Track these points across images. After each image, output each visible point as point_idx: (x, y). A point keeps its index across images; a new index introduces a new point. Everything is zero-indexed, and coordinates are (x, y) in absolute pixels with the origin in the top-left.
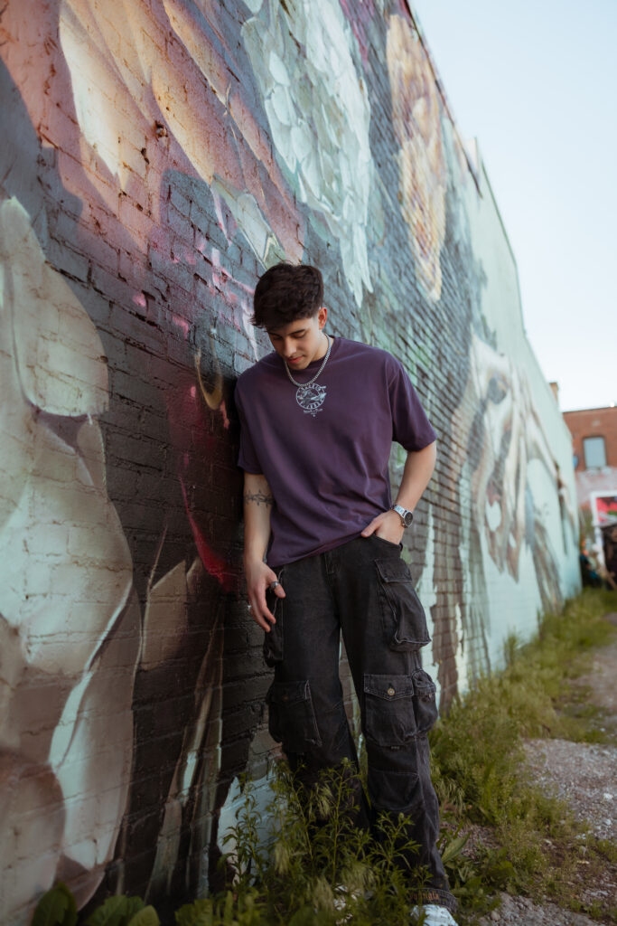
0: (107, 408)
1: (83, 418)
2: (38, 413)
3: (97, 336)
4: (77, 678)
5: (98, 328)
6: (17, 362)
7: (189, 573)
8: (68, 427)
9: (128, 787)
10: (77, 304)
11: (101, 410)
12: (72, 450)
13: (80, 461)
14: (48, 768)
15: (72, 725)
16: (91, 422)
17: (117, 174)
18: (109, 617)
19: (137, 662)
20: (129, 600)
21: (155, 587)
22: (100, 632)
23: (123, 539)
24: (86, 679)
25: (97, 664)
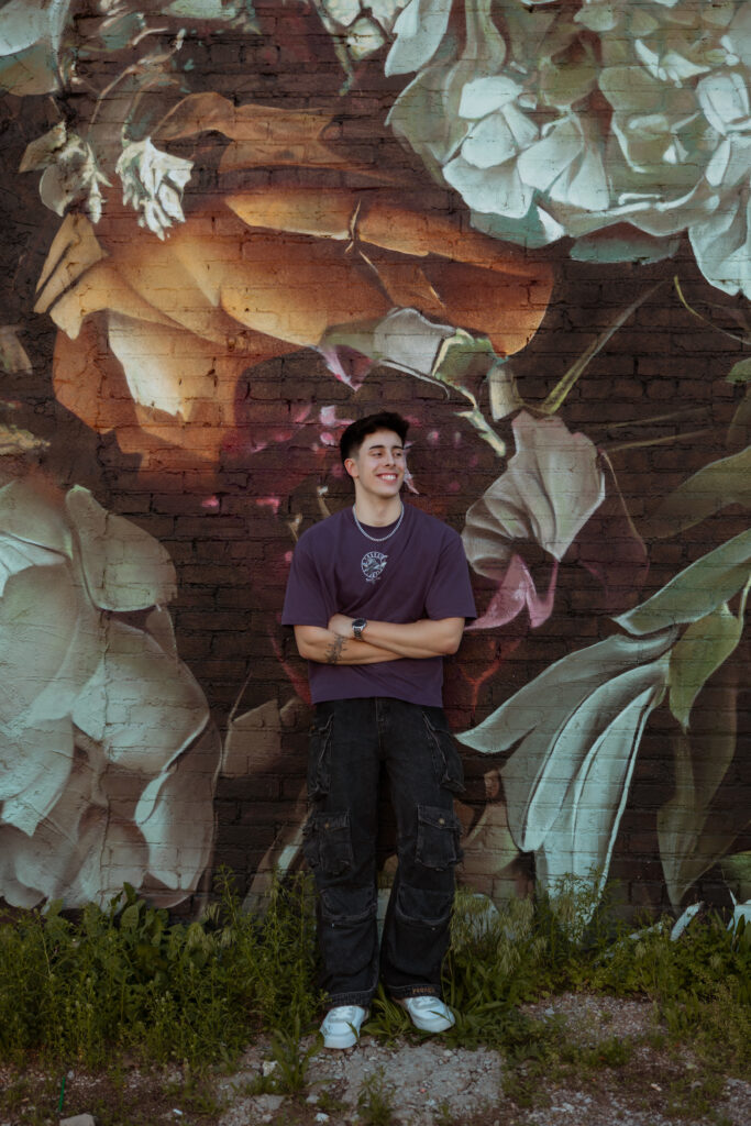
0: (176, 596)
1: (152, 608)
2: (109, 615)
3: (162, 547)
4: (156, 775)
5: (161, 541)
6: (87, 587)
7: (284, 710)
8: (137, 618)
9: (209, 852)
10: (140, 531)
11: (170, 599)
12: (141, 632)
13: (149, 638)
14: (134, 822)
15: (153, 803)
16: (160, 609)
17: (178, 413)
18: (184, 739)
19: (217, 771)
20: (206, 728)
21: (236, 720)
22: (176, 748)
23: (196, 686)
24: (163, 777)
25: (174, 768)
